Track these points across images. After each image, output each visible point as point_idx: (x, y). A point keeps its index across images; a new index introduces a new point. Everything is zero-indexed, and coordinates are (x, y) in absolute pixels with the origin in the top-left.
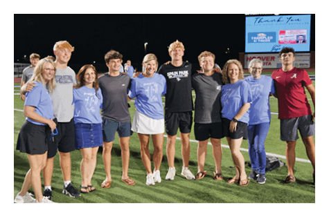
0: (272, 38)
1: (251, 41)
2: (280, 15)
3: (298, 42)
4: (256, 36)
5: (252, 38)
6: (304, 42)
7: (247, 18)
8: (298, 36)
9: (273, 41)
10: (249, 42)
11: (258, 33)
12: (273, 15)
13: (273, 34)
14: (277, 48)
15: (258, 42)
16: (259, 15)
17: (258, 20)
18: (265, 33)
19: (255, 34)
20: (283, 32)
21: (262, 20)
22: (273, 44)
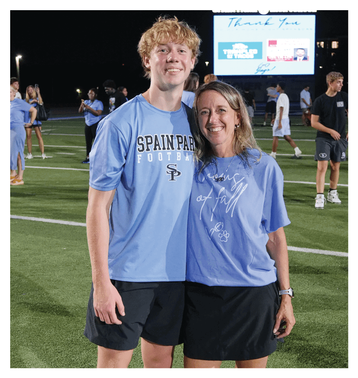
0: (255, 51)
1: (223, 56)
2: (270, 14)
3: (296, 59)
4: (231, 48)
5: (225, 51)
6: (305, 59)
7: (215, 17)
8: (296, 50)
9: (258, 56)
10: (220, 58)
11: (234, 43)
12: (258, 14)
13: (258, 46)
14: (263, 68)
15: (234, 57)
16: (236, 14)
17: (234, 21)
18: (245, 44)
19: (229, 46)
20: (272, 43)
21: (240, 22)
22: (258, 62)
